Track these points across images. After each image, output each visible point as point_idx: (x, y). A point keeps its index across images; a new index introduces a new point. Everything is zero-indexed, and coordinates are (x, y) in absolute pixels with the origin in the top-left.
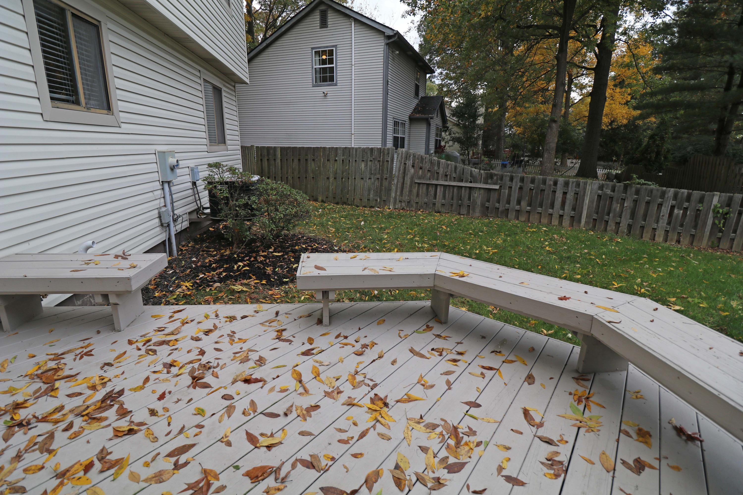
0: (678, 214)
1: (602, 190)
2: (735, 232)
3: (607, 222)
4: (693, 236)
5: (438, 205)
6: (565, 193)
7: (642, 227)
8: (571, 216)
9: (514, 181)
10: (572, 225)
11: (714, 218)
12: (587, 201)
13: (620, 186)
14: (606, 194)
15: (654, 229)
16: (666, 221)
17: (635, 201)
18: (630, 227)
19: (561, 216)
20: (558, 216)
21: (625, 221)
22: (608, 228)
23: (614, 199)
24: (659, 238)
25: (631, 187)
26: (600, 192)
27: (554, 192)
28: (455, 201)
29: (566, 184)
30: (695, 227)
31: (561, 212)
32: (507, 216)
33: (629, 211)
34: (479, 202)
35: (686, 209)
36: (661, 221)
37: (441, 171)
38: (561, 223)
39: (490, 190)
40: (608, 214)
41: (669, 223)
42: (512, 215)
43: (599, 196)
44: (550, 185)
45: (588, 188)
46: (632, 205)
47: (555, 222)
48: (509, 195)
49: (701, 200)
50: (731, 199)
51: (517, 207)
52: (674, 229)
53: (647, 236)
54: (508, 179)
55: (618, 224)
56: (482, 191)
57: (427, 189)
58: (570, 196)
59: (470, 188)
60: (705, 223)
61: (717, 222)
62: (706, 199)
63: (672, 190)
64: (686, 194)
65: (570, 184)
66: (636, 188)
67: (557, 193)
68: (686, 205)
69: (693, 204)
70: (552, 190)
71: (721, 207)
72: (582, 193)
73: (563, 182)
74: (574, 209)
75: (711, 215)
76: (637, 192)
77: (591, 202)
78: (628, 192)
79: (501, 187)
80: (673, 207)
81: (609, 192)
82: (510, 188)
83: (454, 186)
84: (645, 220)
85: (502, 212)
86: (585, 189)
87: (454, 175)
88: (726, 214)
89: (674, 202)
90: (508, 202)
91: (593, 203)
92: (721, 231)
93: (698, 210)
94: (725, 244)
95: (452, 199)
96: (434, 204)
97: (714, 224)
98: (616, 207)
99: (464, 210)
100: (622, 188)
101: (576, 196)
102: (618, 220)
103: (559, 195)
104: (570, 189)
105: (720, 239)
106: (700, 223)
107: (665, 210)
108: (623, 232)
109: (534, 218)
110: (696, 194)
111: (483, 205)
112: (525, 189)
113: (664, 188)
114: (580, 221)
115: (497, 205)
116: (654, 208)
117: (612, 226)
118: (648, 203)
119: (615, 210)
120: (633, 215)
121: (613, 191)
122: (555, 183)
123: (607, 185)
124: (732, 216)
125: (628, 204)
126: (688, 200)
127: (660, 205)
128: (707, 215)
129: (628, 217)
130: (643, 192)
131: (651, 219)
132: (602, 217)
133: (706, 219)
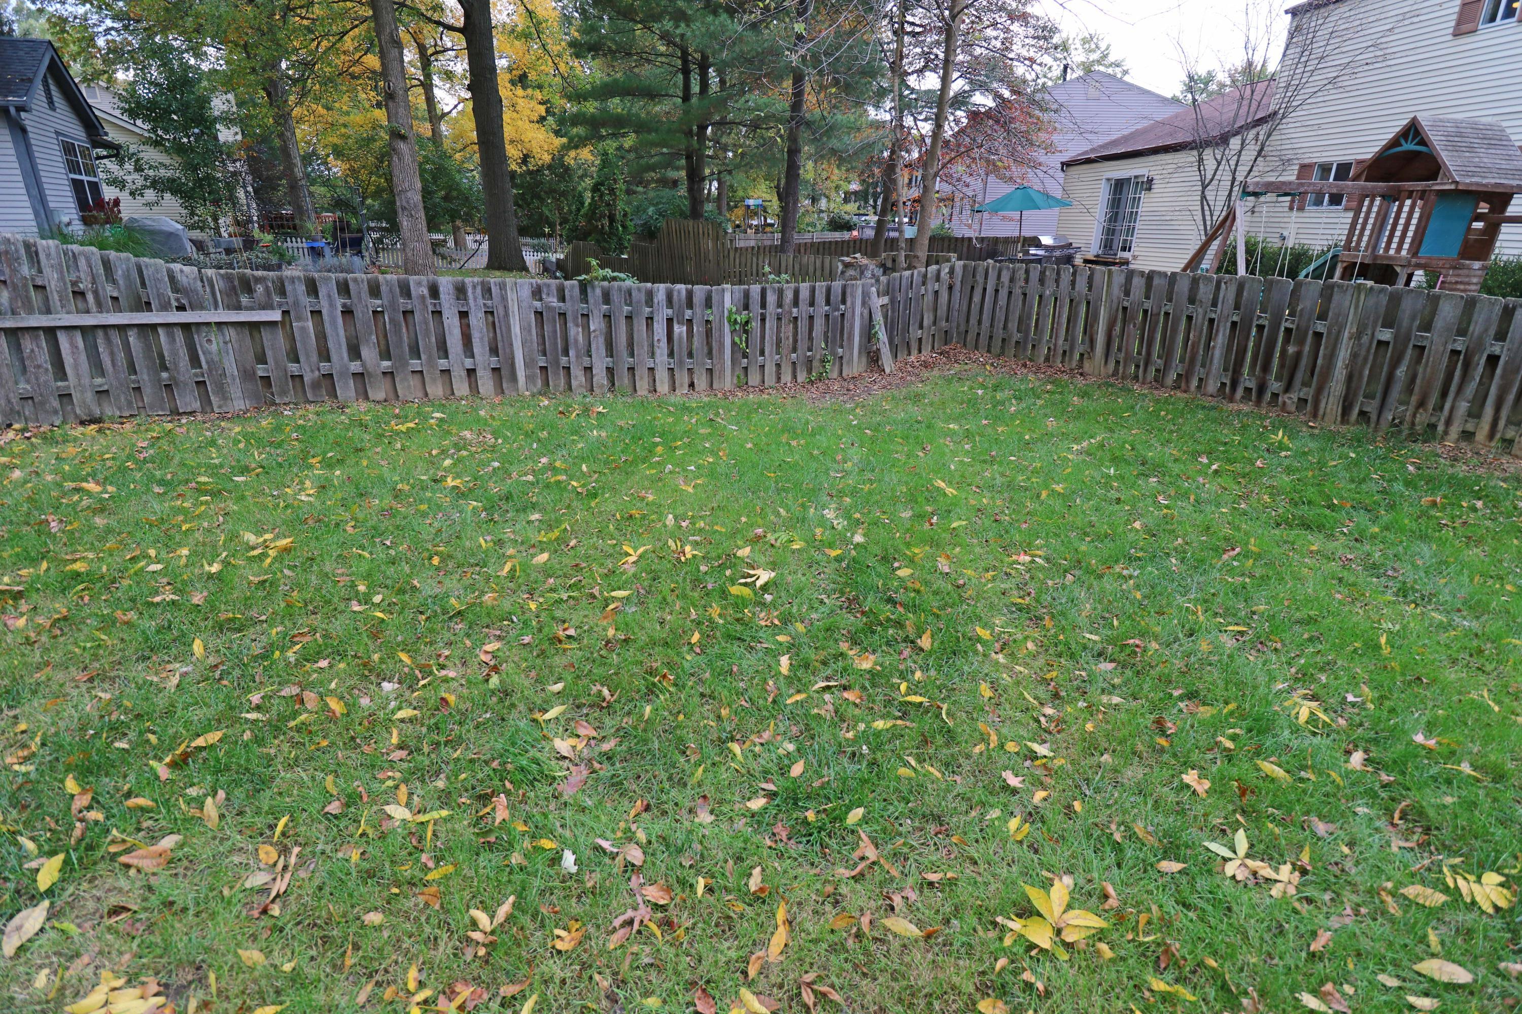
0: (680, 334)
1: (541, 299)
2: (762, 353)
3: (567, 369)
4: (710, 371)
5: (84, 400)
6: (464, 315)
7: (631, 369)
8: (493, 369)
9: (322, 292)
10: (500, 390)
11: (733, 332)
12: (516, 330)
13: (573, 286)
14: (550, 309)
15: (651, 370)
16: (666, 351)
17: (607, 317)
18: (610, 371)
19: (471, 372)
20: (464, 374)
21: (600, 363)
22: (574, 383)
23: (569, 318)
24: (663, 387)
25: (593, 288)
26: (538, 304)
27: (438, 313)
28: (144, 376)
29: (460, 291)
30: (710, 354)
31: (469, 363)
32: (333, 394)
33: (602, 340)
34: (231, 367)
35: (690, 322)
36: (658, 352)
37: (51, 278)
38: (474, 388)
39: (254, 327)
40: (566, 353)
41: (671, 354)
42: (346, 390)
43: (539, 314)
44: (423, 297)
45: (511, 296)
46: (603, 325)
47: (462, 388)
48: (321, 337)
49: (708, 303)
50: (747, 295)
51: (355, 367)
52: (681, 363)
53: (643, 385)
54: (302, 288)
55: (588, 370)
56: (231, 333)
57: (17, 345)
58: (477, 320)
59: (186, 327)
60: (722, 345)
61: (737, 340)
62: (715, 299)
63: (662, 287)
64: (684, 293)
65: (470, 291)
66: (602, 288)
67: (444, 317)
68: (688, 314)
69: (698, 309)
70: (431, 308)
71: (738, 312)
72: (501, 311)
73: (451, 287)
74: (494, 351)
75: (727, 329)
76: (607, 298)
77: (525, 329)
78: (591, 300)
79: (285, 313)
80: (670, 321)
81: (553, 301)
82: (316, 313)
83: (122, 328)
84: (632, 355)
85: (316, 385)
86: (504, 299)
87: (110, 290)
88: (747, 323)
89: (670, 312)
90: (325, 355)
91: (530, 331)
92: (745, 356)
93: (708, 322)
94: (754, 378)
95: (132, 369)
96: (66, 397)
97: (734, 344)
98: (576, 332)
99: (189, 400)
100: (577, 291)
101: (490, 318)
102: (586, 362)
103: (452, 322)
104: (471, 301)
105: (746, 369)
106: (715, 345)
107: (660, 329)
108: (601, 387)
109: (408, 387)
110: (699, 291)
111: (247, 375)
112: (358, 314)
113: (649, 285)
114: (514, 378)
115: (293, 368)
116: (640, 326)
117: (578, 377)
118: (629, 318)
119: (576, 341)
120: (610, 347)
121: (562, 299)
122: (434, 291)
123: (548, 286)
124: (755, 325)
125: (597, 324)
126: (690, 305)
127: (650, 319)
128: (721, 330)
129: (603, 352)
130: (615, 297)
131: (641, 350)
132: (557, 362)
133: (722, 336)
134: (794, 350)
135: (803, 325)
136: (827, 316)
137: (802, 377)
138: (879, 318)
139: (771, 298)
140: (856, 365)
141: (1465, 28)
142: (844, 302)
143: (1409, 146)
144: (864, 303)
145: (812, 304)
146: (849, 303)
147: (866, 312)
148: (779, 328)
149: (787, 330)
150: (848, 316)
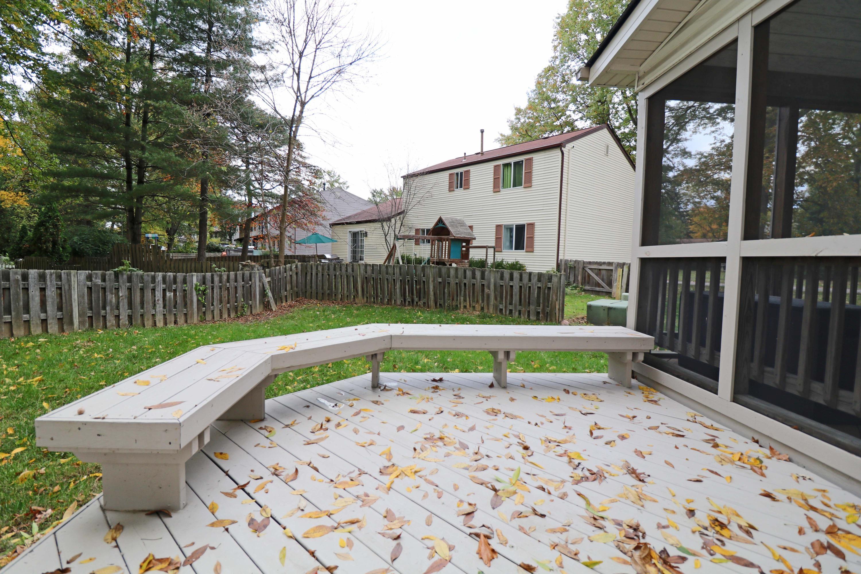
0: (170, 296)
1: (91, 281)
2: (213, 305)
3: (104, 317)
4: (186, 315)
6: (43, 290)
7: (142, 315)
8: (58, 319)
10: (62, 329)
11: (198, 295)
12: (75, 296)
13: (110, 274)
14: (97, 285)
15: (153, 315)
16: (162, 305)
17: (130, 289)
18: (130, 317)
19: (44, 322)
20: (39, 322)
21: (124, 313)
22: (108, 324)
23: (108, 290)
24: (160, 324)
25: (122, 275)
26: (89, 283)
27: (26, 289)
29: (42, 277)
30: (186, 306)
31: (43, 316)
33: (126, 301)
35: (175, 291)
36: (158, 306)
38: (45, 330)
40: (104, 308)
41: (164, 307)
43: (90, 289)
44: (17, 280)
45: (74, 279)
46: (127, 293)
47: (36, 330)
49: (185, 281)
50: (204, 277)
52: (170, 311)
53: (149, 323)
55: (118, 317)
58: (51, 292)
60: (192, 301)
61: (200, 298)
62: (188, 279)
63: (160, 274)
64: (172, 276)
65: (48, 277)
66: (128, 275)
67: (30, 291)
68: (174, 287)
69: (179, 285)
70: (21, 286)
71: (200, 285)
72: (67, 287)
73: (36, 275)
74: (60, 309)
75: (194, 293)
76: (130, 279)
77: (81, 296)
78: (121, 281)
80: (164, 290)
81: (99, 281)
84: (142, 308)
86: (69, 281)
88: (205, 290)
89: (164, 286)
91: (83, 297)
92: (204, 306)
93: (185, 290)
94: (209, 317)
97: (198, 300)
98: (111, 298)
100: (113, 276)
101: (59, 291)
102: (116, 312)
103: (34, 293)
104: (48, 283)
105: (204, 313)
106: (188, 302)
107: (159, 294)
108: (124, 325)
110: (180, 276)
113: (153, 273)
114: (71, 323)
116: (148, 294)
117: (111, 321)
118: (142, 289)
119: (111, 302)
120: (130, 305)
121: (104, 280)
122: (25, 278)
123: (96, 274)
124: (209, 291)
125: (123, 293)
126: (175, 282)
127: (154, 290)
128: (191, 293)
129: (126, 307)
130: (134, 279)
131: (148, 305)
132: (99, 313)
133: (192, 297)
134: (228, 303)
135: (232, 291)
136: (243, 287)
137: (233, 315)
138: (267, 287)
139: (216, 279)
140: (258, 309)
141: (451, 189)
142: (251, 280)
143: (441, 225)
144: (260, 281)
145: (236, 281)
146: (253, 281)
147: (261, 284)
148: (221, 292)
149: (225, 293)
150: (253, 286)
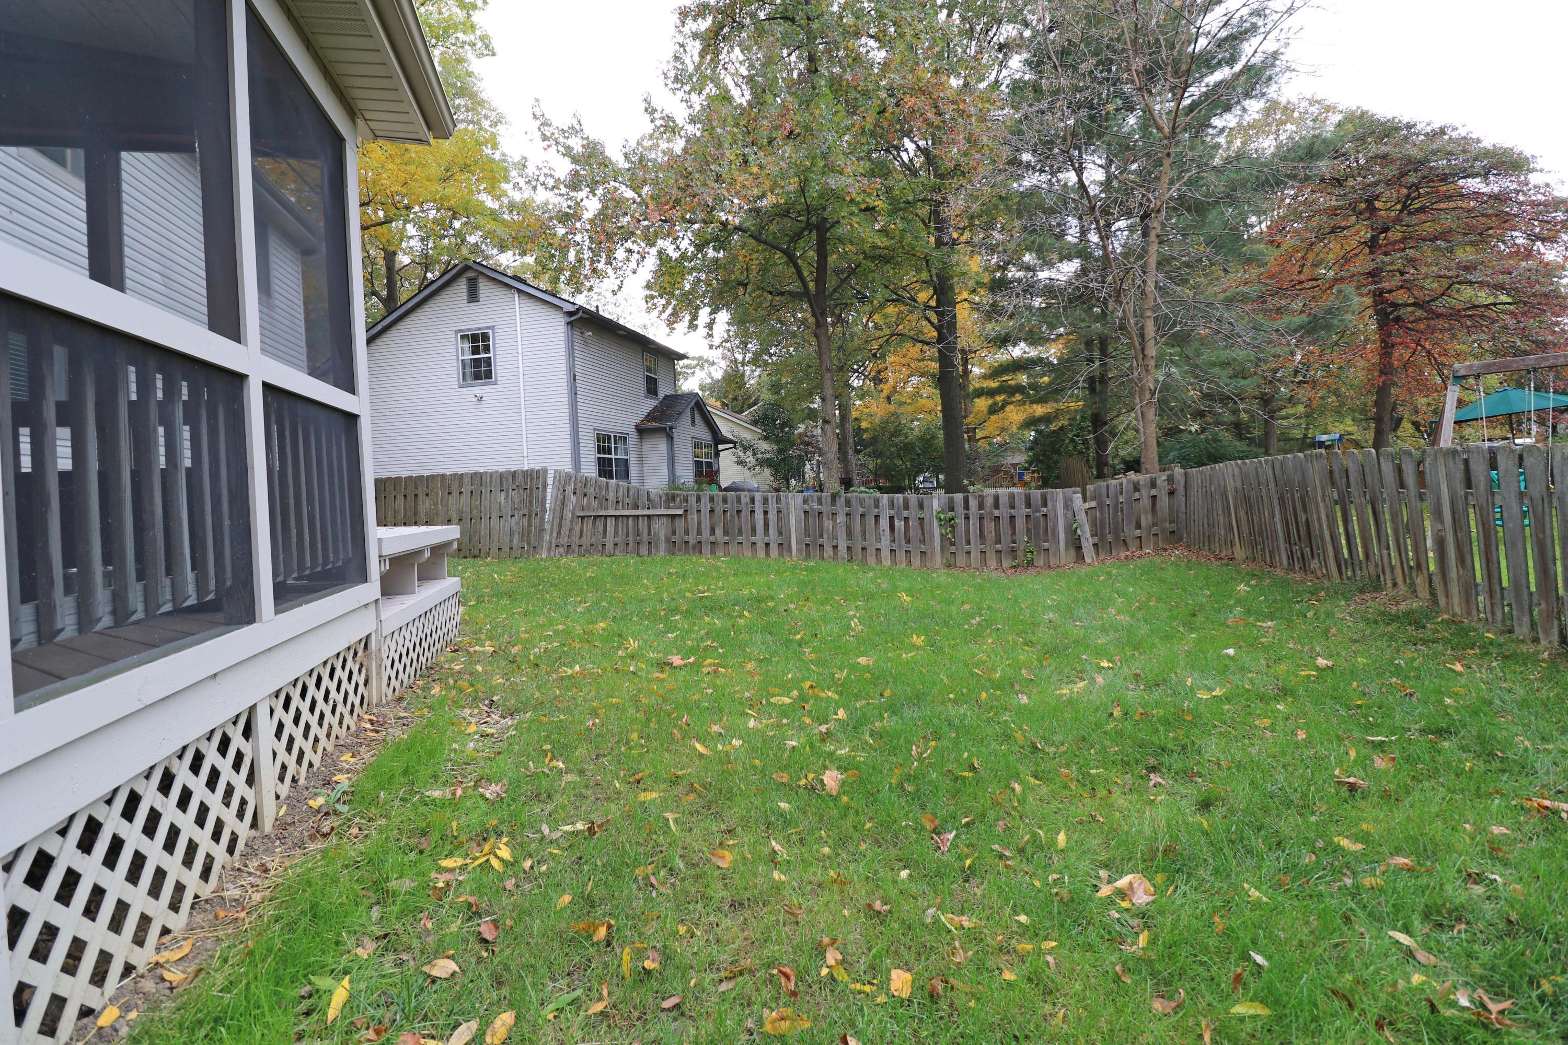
0: (899, 527)
1: (807, 504)
2: (968, 543)
3: (822, 546)
4: (923, 553)
5: (610, 546)
6: (766, 513)
7: (864, 549)
8: (779, 544)
9: (703, 501)
10: (781, 554)
11: (940, 526)
12: (793, 521)
13: (827, 497)
14: (813, 510)
15: (878, 550)
16: (889, 538)
17: (848, 515)
18: (849, 549)
19: (767, 545)
20: (763, 545)
21: (843, 544)
22: (825, 555)
23: (824, 514)
24: (887, 561)
26: (806, 507)
27: (753, 512)
28: (631, 538)
29: (765, 500)
30: (923, 541)
31: (766, 540)
32: (700, 552)
33: (844, 529)
34: (662, 537)
35: (907, 519)
36: (883, 538)
37: (611, 496)
38: (768, 554)
39: (673, 517)
40: (821, 536)
41: (893, 540)
42: (706, 549)
43: (806, 512)
44: (745, 503)
45: (791, 502)
46: (845, 520)
47: (761, 553)
48: (699, 523)
49: (921, 506)
50: (951, 501)
51: (712, 539)
52: (900, 547)
53: (872, 560)
54: (694, 499)
55: (836, 547)
56: (664, 520)
57: (594, 524)
58: (772, 516)
59: (649, 516)
60: (932, 535)
61: (944, 531)
62: (925, 503)
63: (886, 496)
64: (901, 499)
65: (769, 501)
66: (845, 497)
67: (756, 513)
68: (905, 513)
69: (912, 511)
70: (748, 509)
71: (945, 512)
72: (785, 512)
73: (759, 498)
74: (780, 533)
75: (936, 523)
76: (848, 503)
77: (798, 521)
78: (838, 505)
79: (686, 511)
80: (892, 518)
81: (815, 506)
82: (699, 511)
83: (628, 517)
84: (865, 540)
85: (694, 547)
86: (787, 504)
87: (627, 501)
88: (953, 520)
89: (892, 512)
90: (699, 532)
91: (800, 523)
92: (953, 544)
93: (920, 519)
94: (961, 560)
95: (627, 536)
96: (604, 545)
97: (942, 534)
98: (828, 524)
99: (644, 550)
100: (829, 500)
101: (779, 515)
102: (834, 542)
103: (759, 516)
104: (770, 507)
105: (954, 554)
106: (927, 535)
107: (884, 524)
108: (843, 559)
109: (733, 549)
110: (913, 498)
111: (667, 540)
112: (716, 512)
113: (877, 495)
114: (790, 550)
115: (686, 538)
116: (871, 523)
117: (828, 551)
118: (862, 516)
119: (828, 529)
120: (850, 534)
121: (821, 504)
122: (753, 500)
124: (960, 521)
125: (840, 519)
126: (906, 507)
127: (877, 517)
128: (931, 523)
129: (845, 537)
130: (854, 502)
131: (871, 536)
132: (815, 541)
133: (931, 529)
134: (998, 541)
135: (1005, 524)
136: (1028, 516)
137: (1006, 564)
138: (1082, 518)
139: (973, 503)
140: (1063, 556)
142: (1045, 505)
144: (1066, 507)
145: (1012, 507)
146: (1050, 504)
147: (1070, 514)
148: (981, 526)
149: (990, 526)
150: (1050, 516)
